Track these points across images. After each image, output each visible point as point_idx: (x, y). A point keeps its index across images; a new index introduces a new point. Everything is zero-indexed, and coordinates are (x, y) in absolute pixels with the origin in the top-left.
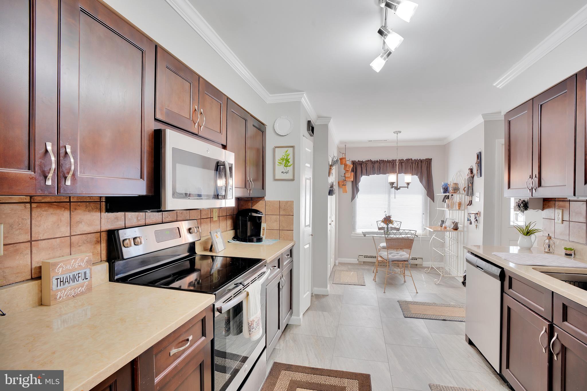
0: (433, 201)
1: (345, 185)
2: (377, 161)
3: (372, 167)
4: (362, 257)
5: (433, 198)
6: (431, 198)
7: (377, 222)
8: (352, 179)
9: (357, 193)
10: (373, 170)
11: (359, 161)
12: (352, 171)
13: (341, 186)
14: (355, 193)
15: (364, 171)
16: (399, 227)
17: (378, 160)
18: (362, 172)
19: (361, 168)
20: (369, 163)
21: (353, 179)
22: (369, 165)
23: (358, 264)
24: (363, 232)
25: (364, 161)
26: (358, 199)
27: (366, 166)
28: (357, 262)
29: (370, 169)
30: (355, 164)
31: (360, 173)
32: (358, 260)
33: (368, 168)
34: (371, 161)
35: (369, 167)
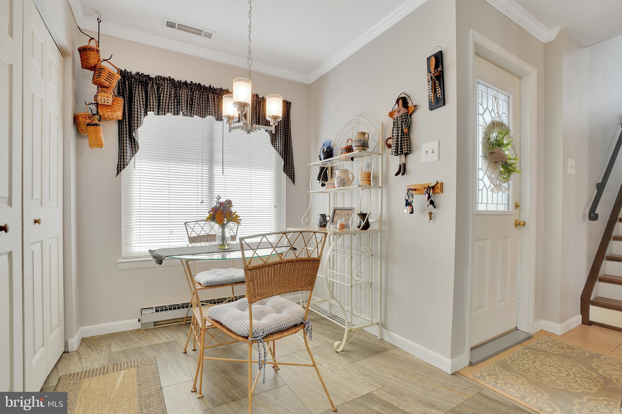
0: (294, 182)
1: (96, 125)
2: (186, 83)
3: (173, 96)
4: (150, 311)
5: (292, 177)
6: (289, 176)
7: (185, 223)
8: (119, 114)
9: (133, 155)
10: (176, 104)
11: (138, 74)
12: (119, 93)
13: (83, 127)
14: (128, 154)
15: (153, 101)
16: (235, 234)
17: (189, 82)
18: (146, 102)
19: (143, 93)
20: (166, 85)
21: (121, 114)
22: (167, 91)
23: (138, 330)
24: (152, 249)
25: (153, 76)
26: (135, 171)
27: (158, 91)
28: (138, 326)
29: (168, 99)
30: (128, 80)
31: (141, 103)
32: (139, 320)
33: (162, 95)
34: (171, 80)
35: (165, 93)
